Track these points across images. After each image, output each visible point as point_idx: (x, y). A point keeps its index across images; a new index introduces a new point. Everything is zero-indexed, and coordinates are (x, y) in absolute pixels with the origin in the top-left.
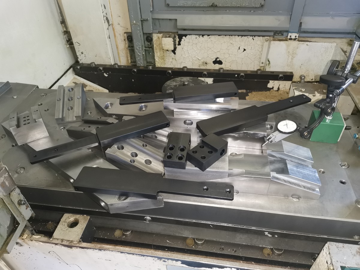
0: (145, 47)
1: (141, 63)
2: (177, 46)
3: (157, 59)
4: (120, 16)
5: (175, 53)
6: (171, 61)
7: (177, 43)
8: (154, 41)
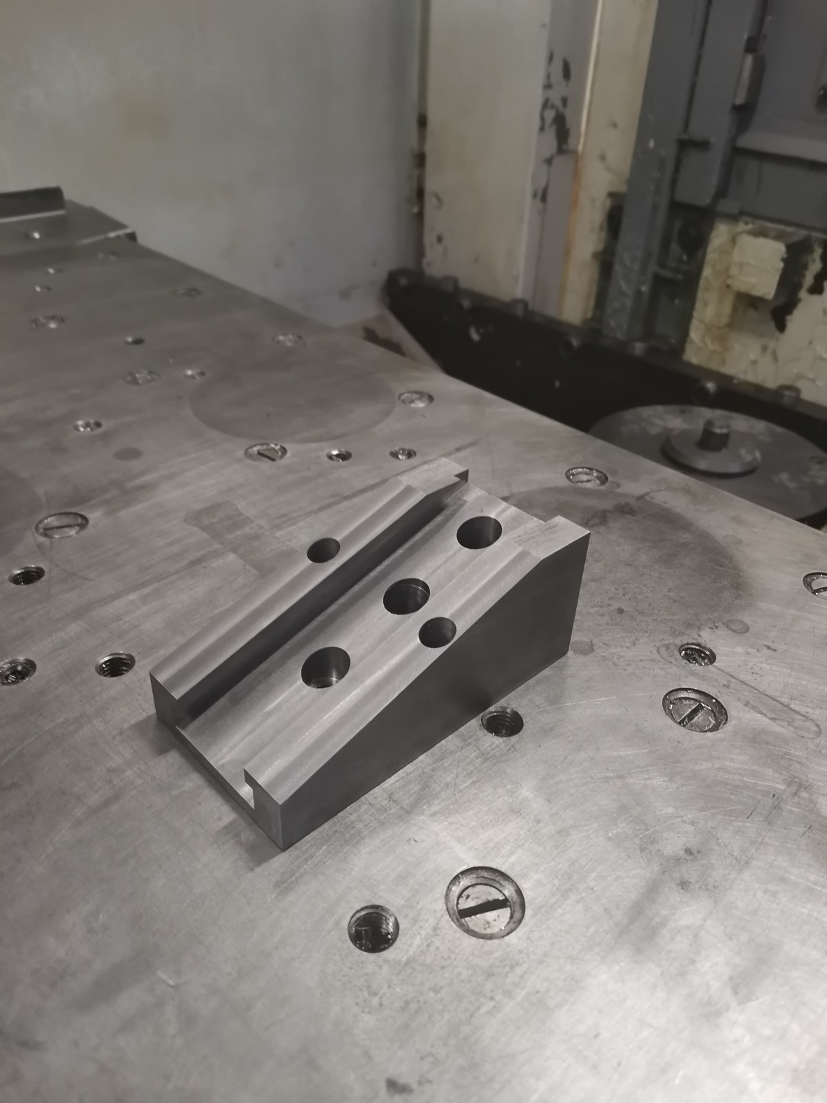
0: (662, 265)
1: (618, 326)
2: (803, 294)
3: (695, 334)
4: (615, 125)
5: (781, 327)
6: (752, 357)
7: (809, 279)
8: (710, 249)
